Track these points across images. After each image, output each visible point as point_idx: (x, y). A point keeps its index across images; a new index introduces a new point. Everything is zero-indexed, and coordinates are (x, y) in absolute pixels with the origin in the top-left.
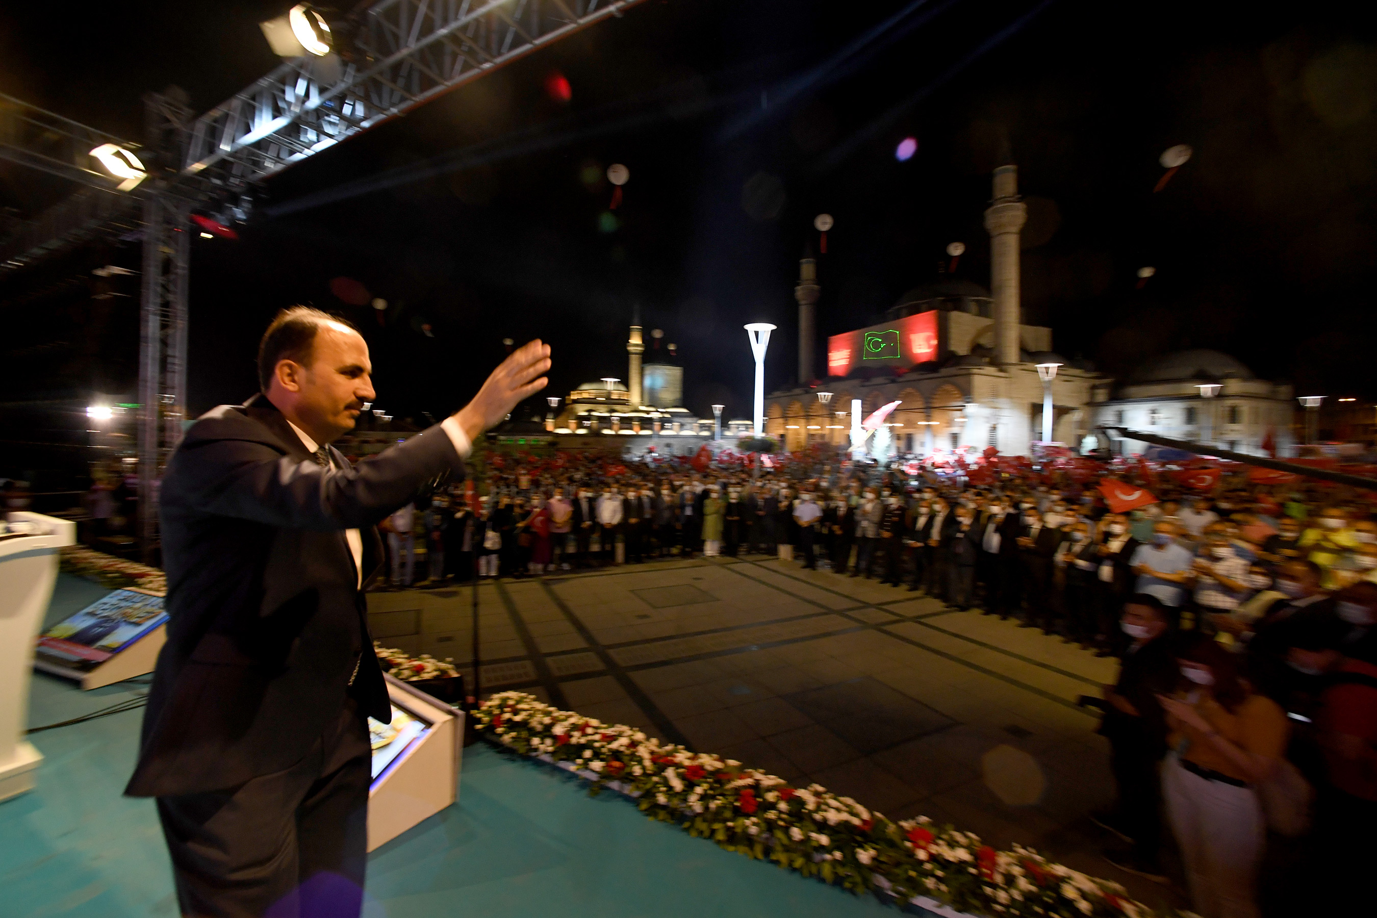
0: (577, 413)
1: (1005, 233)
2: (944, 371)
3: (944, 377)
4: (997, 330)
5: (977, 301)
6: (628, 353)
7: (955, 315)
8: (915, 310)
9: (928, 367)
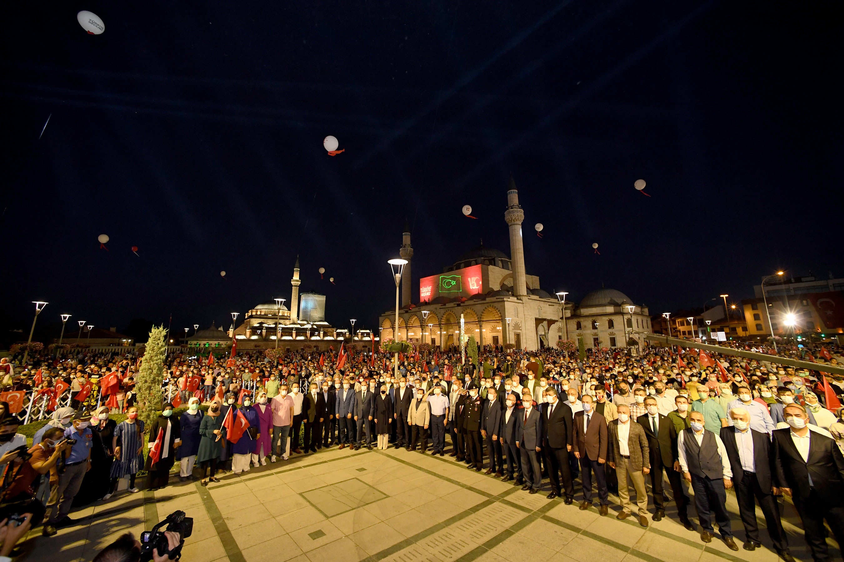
0: (253, 325)
1: (516, 224)
2: (488, 300)
3: (488, 303)
4: (514, 276)
5: (502, 260)
6: (292, 286)
7: (491, 267)
8: (468, 265)
9: (477, 297)
